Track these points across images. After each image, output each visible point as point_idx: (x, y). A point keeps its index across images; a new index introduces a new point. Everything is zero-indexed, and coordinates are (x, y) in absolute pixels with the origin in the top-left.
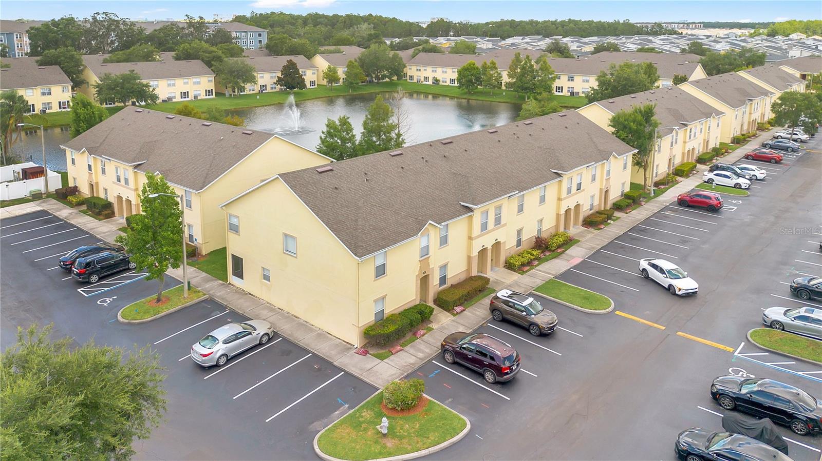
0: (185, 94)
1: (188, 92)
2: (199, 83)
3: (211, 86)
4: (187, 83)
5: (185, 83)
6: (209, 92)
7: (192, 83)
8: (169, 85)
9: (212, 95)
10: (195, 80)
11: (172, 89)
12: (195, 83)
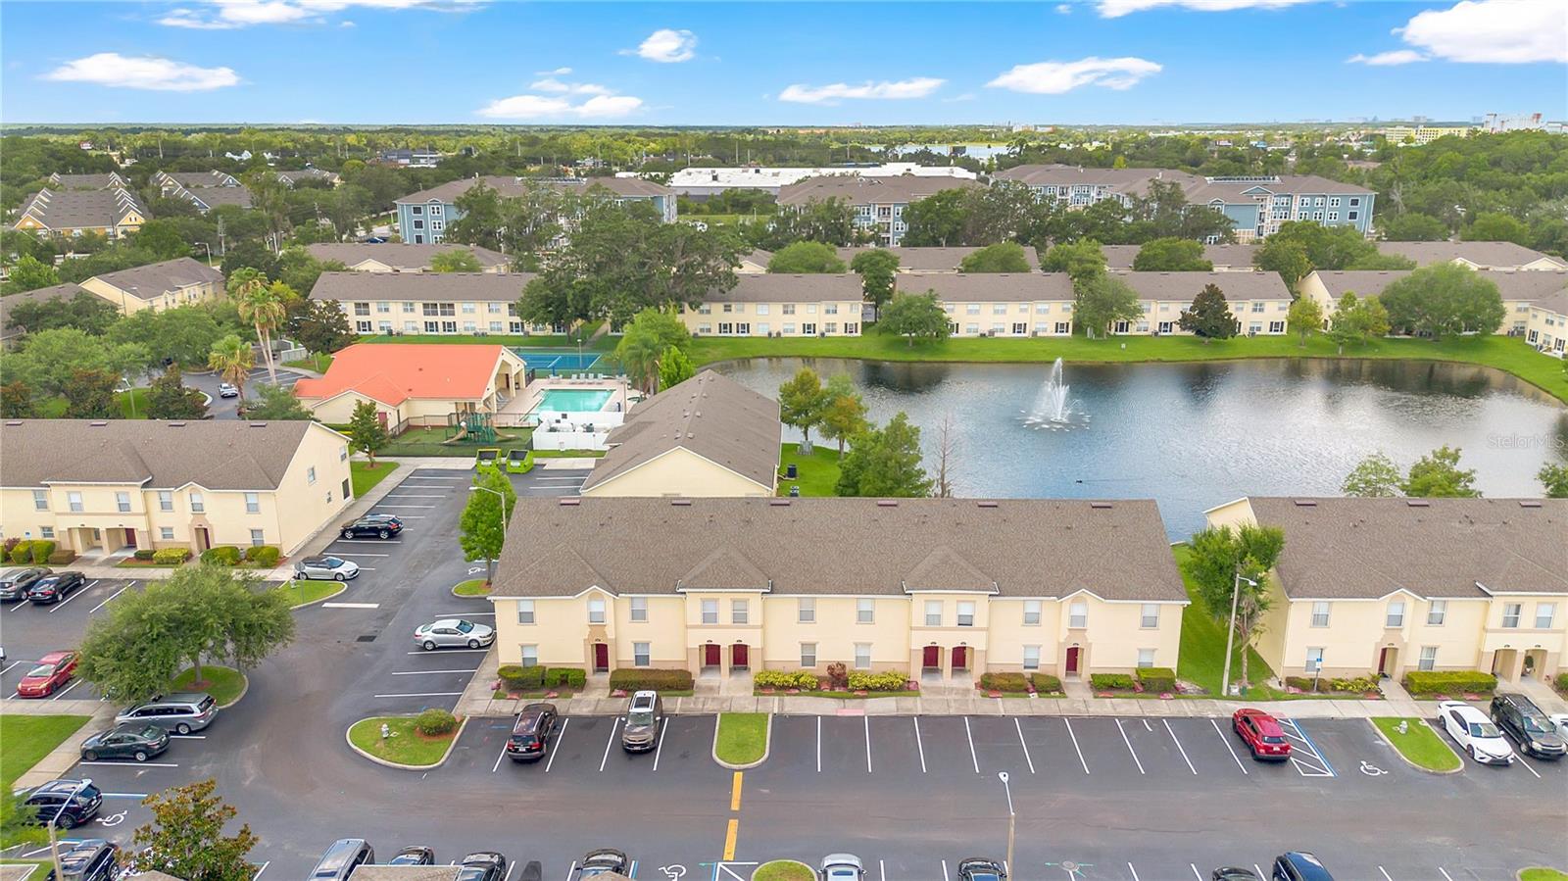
0: (1018, 328)
1: (1025, 324)
2: (1046, 311)
3: (1068, 318)
4: (1026, 310)
5: (1021, 310)
6: (1060, 327)
7: (1034, 310)
8: (996, 312)
9: (1067, 331)
10: (1040, 306)
11: (999, 318)
12: (1039, 311)
